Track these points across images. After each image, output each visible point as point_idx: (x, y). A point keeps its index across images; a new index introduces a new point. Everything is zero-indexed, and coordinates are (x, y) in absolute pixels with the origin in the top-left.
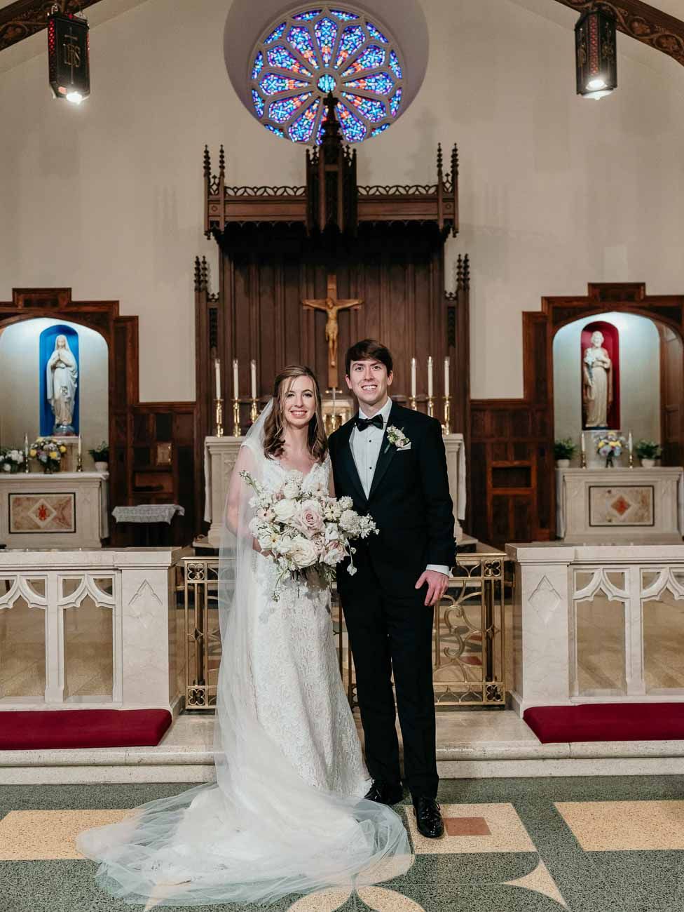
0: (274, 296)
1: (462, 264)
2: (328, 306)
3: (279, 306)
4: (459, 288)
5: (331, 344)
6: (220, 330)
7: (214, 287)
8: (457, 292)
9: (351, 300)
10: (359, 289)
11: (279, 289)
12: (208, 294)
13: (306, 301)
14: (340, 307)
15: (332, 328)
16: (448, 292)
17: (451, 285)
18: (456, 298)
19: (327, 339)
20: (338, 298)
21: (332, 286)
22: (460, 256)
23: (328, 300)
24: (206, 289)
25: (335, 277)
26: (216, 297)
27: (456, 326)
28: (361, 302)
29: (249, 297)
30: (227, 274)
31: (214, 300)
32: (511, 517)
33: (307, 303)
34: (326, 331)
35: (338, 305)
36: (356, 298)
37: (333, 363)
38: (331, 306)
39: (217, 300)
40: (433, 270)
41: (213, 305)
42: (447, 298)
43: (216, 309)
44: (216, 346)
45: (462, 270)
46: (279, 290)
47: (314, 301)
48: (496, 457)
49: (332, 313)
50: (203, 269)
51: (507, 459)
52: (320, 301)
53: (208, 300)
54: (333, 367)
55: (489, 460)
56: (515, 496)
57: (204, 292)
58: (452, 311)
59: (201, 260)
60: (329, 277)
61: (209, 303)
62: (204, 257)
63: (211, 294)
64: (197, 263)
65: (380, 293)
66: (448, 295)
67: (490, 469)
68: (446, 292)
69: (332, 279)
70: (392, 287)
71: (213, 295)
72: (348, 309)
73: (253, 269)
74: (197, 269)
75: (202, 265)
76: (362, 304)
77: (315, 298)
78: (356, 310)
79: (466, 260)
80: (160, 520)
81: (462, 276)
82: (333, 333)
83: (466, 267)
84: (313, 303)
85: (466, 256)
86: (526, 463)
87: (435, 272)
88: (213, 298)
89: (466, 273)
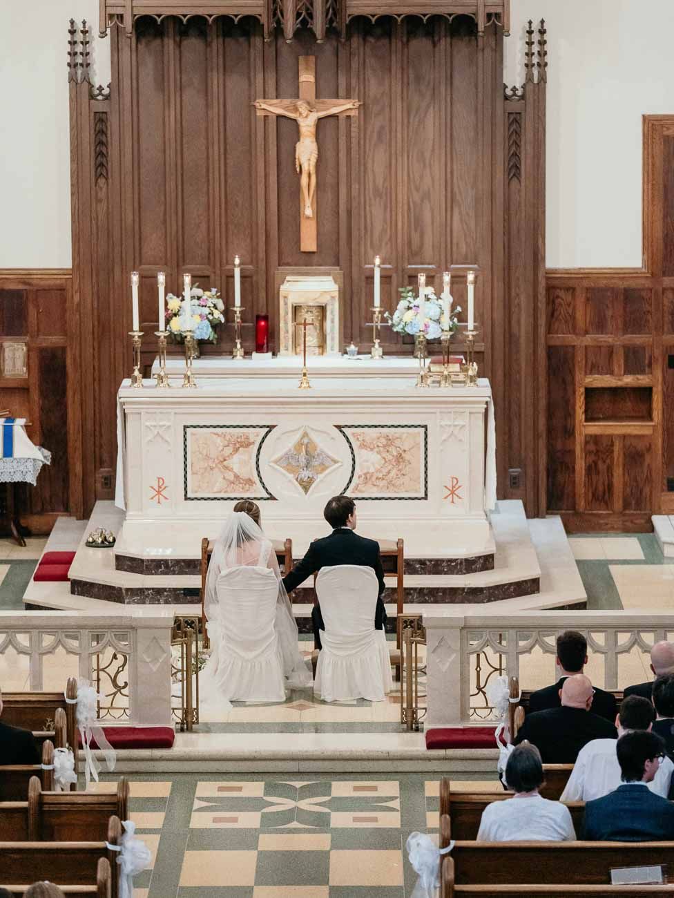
0: (206, 92)
1: (536, 37)
2: (300, 114)
3: (216, 110)
4: (529, 78)
5: (304, 180)
6: (113, 151)
7: (102, 75)
8: (524, 87)
9: (341, 101)
10: (354, 82)
11: (215, 82)
12: (91, 86)
13: (261, 100)
14: (322, 114)
15: (306, 151)
16: (510, 87)
17: (514, 75)
18: (523, 97)
19: (298, 170)
20: (317, 97)
21: (307, 78)
22: (530, 23)
23: (299, 103)
24: (87, 79)
25: (312, 59)
26: (106, 91)
27: (523, 148)
28: (357, 105)
29: (163, 90)
30: (126, 54)
31: (100, 98)
32: (618, 473)
33: (264, 106)
34: (297, 157)
35: (317, 111)
36: (348, 96)
37: (308, 210)
38: (305, 113)
39: (107, 97)
40: (483, 50)
41: (100, 106)
42: (506, 98)
43: (106, 113)
44: (107, 179)
45: (536, 48)
46: (215, 79)
47: (275, 101)
48: (593, 369)
49: (307, 124)
50: (82, 43)
51: (611, 373)
52: (287, 102)
53: (92, 97)
54: (308, 218)
55: (579, 375)
56: (624, 437)
57: (85, 83)
58: (515, 120)
59: (80, 27)
60: (301, 58)
61: (92, 101)
62: (84, 23)
63: (97, 86)
64: (72, 32)
65: (390, 86)
66: (509, 92)
67: (582, 390)
68: (506, 87)
69: (307, 64)
70: (412, 76)
71: (101, 89)
72: (335, 116)
73: (170, 44)
74: (73, 43)
75: (79, 37)
76: (359, 108)
77: (277, 98)
78: (349, 117)
79: (542, 32)
80: (17, 478)
81: (535, 60)
82: (309, 160)
83: (542, 43)
84: (273, 107)
85: (542, 22)
86: (643, 380)
87: (488, 51)
88: (100, 94)
89: (543, 54)
